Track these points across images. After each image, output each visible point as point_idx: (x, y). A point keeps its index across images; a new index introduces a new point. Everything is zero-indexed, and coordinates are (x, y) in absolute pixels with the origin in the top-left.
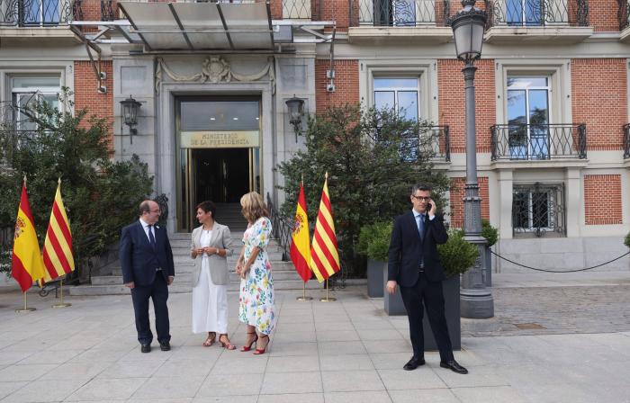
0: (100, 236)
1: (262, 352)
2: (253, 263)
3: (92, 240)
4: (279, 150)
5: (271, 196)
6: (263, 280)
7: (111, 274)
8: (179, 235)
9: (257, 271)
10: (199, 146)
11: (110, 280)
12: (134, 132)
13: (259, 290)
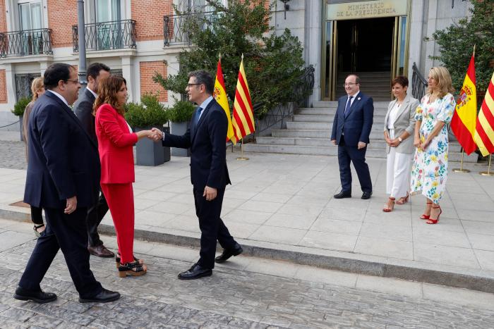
0: (264, 103)
1: (435, 222)
2: (437, 136)
3: (258, 106)
4: (430, 16)
5: (417, 65)
6: (445, 154)
7: (271, 135)
8: (323, 103)
9: (440, 144)
10: (345, 17)
11: (272, 140)
12: (287, 8)
13: (440, 162)
